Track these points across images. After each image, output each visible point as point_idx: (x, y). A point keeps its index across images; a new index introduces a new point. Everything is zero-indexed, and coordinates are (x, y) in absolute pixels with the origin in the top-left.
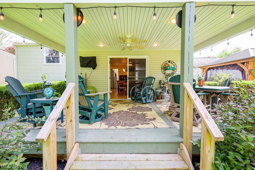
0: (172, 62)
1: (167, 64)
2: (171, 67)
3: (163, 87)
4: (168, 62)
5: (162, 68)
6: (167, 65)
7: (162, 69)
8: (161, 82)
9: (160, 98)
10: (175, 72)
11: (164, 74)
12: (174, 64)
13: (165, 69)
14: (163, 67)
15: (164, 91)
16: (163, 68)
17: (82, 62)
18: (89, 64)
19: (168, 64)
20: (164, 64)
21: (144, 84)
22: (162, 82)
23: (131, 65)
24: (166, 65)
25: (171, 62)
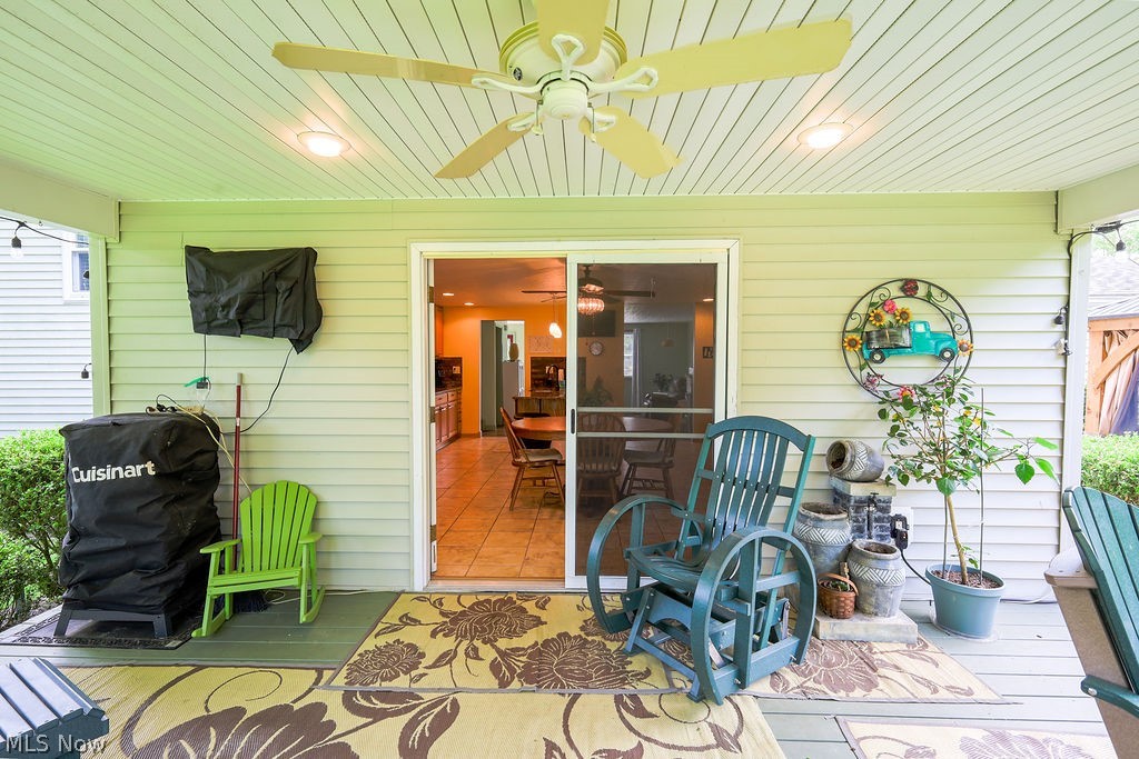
0: (935, 292)
1: (892, 311)
2: (920, 328)
3: (871, 500)
4: (894, 290)
5: (853, 343)
6: (887, 319)
7: (847, 344)
8: (852, 463)
9: (850, 605)
10: (956, 371)
11: (868, 384)
12: (949, 305)
13: (878, 350)
14: (856, 330)
15: (874, 532)
16: (857, 337)
17: (208, 292)
18: (256, 311)
19: (901, 304)
20: (862, 309)
21: (707, 475)
22: (854, 456)
23: (596, 305)
24: (878, 317)
25: (922, 291)
